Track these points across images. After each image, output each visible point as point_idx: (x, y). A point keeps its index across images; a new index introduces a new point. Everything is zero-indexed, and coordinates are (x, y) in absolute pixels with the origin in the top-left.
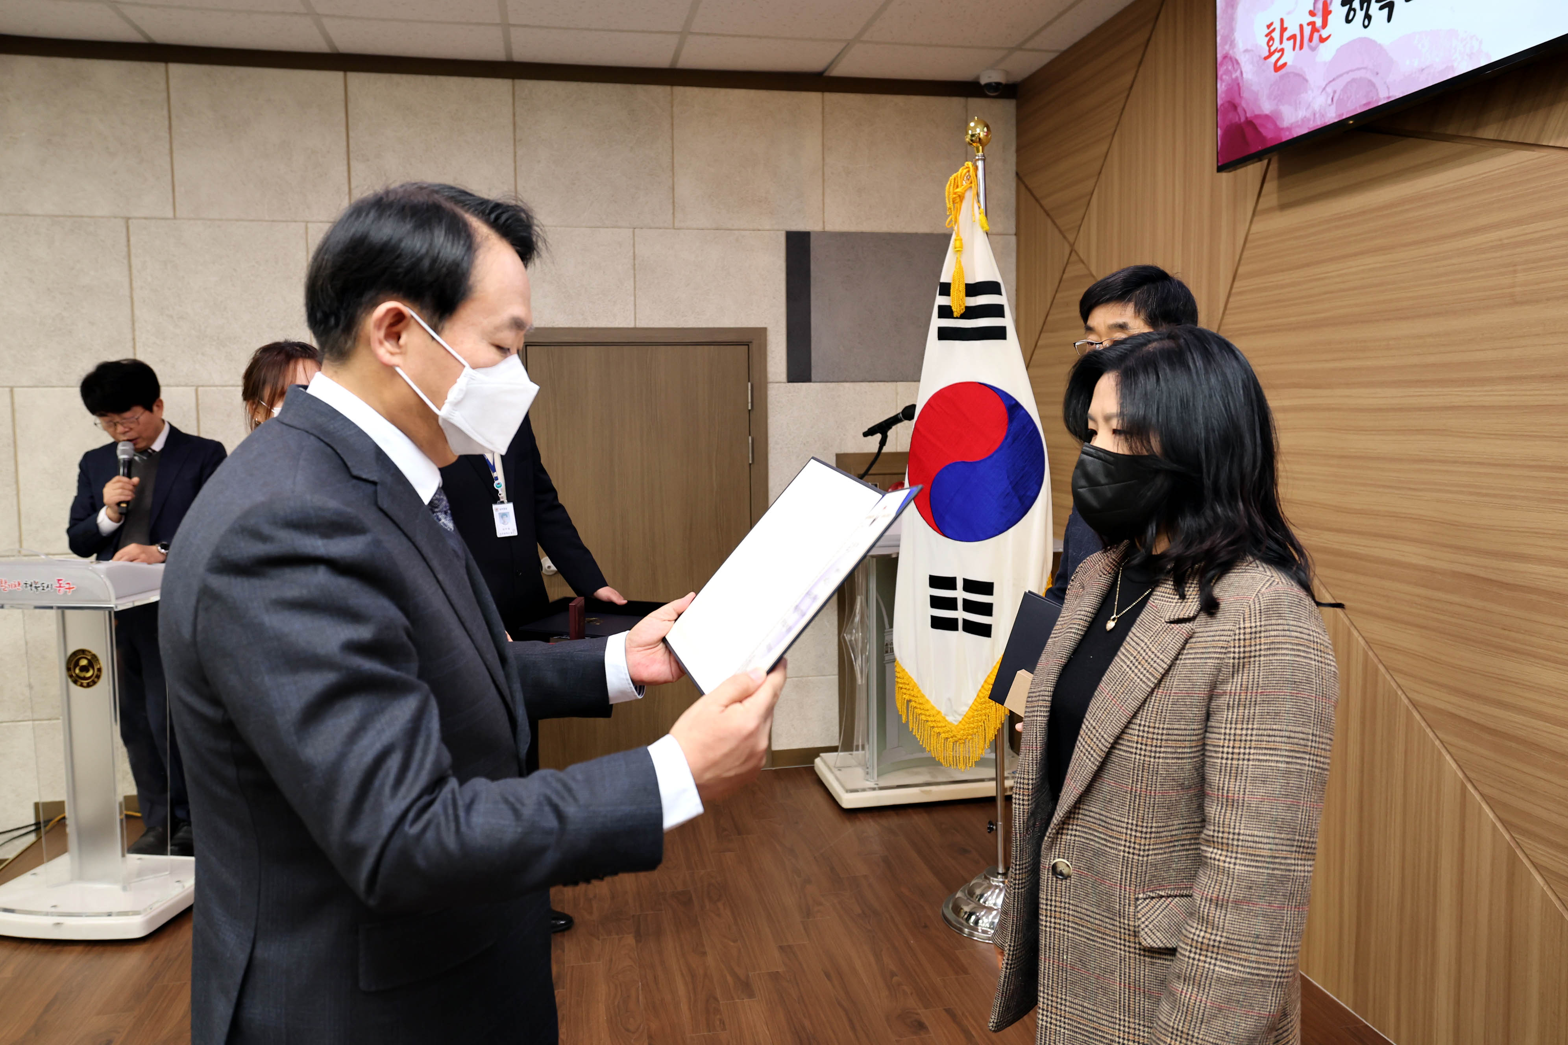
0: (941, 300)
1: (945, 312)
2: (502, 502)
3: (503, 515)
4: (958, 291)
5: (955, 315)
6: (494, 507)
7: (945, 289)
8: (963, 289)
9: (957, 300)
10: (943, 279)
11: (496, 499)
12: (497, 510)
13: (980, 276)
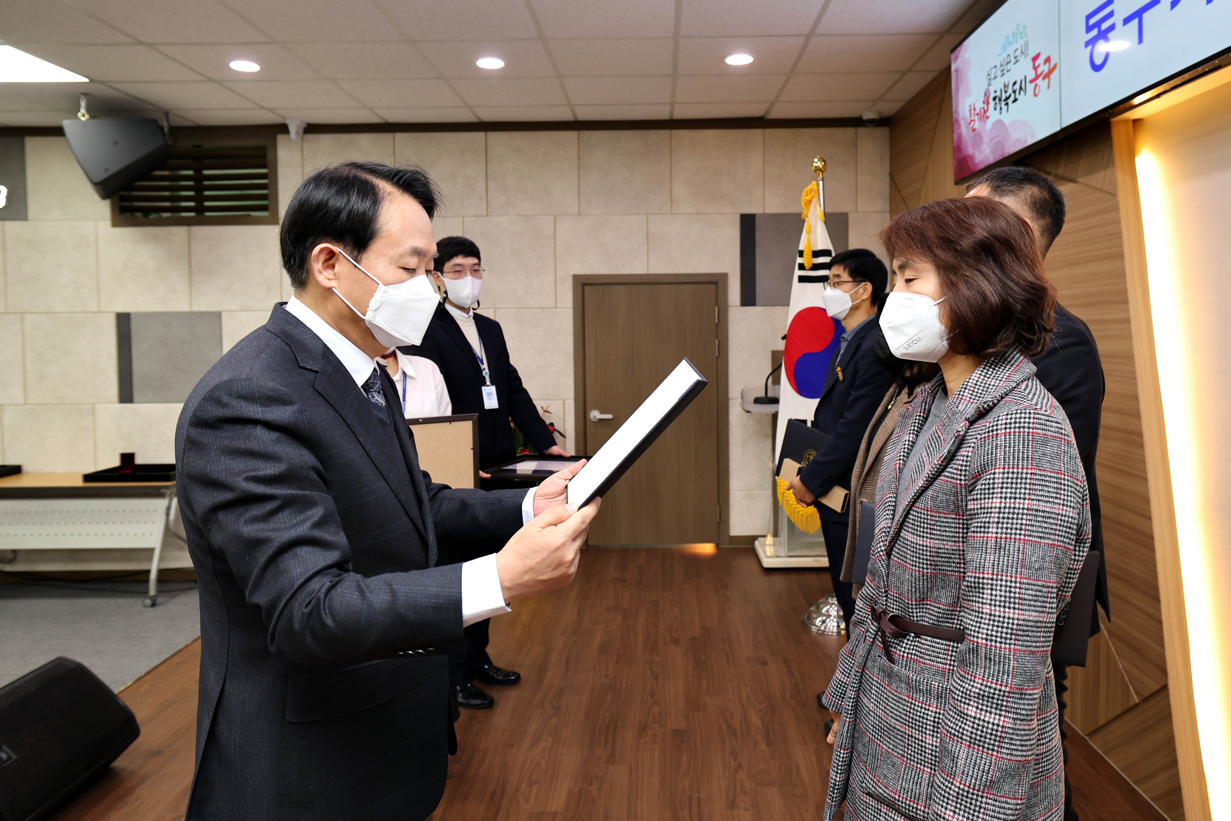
0: (799, 260)
1: (802, 267)
2: (488, 386)
3: (489, 394)
4: (807, 254)
5: (806, 268)
6: (483, 388)
7: (801, 254)
8: (810, 254)
9: (807, 260)
10: (801, 248)
11: (484, 383)
12: (485, 390)
13: (820, 247)
